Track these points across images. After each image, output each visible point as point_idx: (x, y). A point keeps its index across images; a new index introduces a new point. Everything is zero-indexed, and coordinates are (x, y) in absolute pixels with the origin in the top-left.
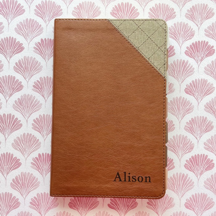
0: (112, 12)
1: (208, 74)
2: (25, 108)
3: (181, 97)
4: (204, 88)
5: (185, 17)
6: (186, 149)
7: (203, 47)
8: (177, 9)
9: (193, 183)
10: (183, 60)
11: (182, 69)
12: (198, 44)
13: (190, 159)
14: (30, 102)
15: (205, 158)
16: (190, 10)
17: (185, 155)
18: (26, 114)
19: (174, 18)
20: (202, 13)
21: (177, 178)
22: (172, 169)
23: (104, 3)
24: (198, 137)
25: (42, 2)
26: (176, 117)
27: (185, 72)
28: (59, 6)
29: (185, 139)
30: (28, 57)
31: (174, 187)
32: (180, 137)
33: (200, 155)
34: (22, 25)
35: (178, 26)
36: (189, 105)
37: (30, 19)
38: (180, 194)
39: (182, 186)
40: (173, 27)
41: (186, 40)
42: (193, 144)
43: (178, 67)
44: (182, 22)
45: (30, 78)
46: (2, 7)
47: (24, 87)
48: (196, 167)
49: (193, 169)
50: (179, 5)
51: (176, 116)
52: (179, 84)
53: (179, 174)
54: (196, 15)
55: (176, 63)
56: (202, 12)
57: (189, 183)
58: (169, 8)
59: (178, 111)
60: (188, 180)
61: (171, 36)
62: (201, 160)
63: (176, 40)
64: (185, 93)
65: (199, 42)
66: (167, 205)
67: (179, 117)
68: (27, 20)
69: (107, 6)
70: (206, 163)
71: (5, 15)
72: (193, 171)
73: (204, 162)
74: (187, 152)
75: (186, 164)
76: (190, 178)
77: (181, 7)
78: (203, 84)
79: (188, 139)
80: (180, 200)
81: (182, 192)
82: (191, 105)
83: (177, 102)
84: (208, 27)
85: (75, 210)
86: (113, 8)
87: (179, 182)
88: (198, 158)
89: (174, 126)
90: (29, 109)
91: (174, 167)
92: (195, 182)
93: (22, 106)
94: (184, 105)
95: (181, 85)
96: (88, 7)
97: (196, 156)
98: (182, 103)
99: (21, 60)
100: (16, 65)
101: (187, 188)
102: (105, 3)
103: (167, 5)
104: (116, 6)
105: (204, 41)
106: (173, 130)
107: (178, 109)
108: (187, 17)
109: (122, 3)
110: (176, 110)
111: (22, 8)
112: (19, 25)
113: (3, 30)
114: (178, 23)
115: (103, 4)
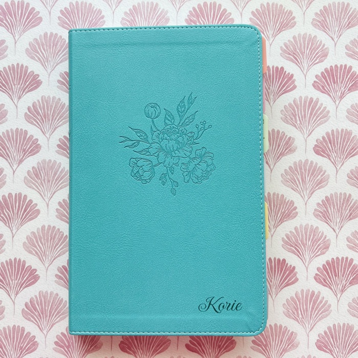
0: (187, 18)
1: (353, 121)
2: (45, 182)
3: (307, 161)
4: (346, 145)
5: (311, 26)
6: (316, 249)
7: (343, 76)
8: (297, 13)
9: (330, 306)
10: (309, 98)
11: (309, 112)
12: (336, 71)
13: (324, 265)
14: (52, 173)
15: (349, 263)
16: (319, 13)
17: (316, 259)
18: (46, 193)
19: (293, 26)
20: (340, 17)
21: (303, 299)
22: (293, 283)
23: (174, 3)
24: (336, 228)
25: (71, 4)
26: (299, 195)
27: (315, 118)
28: (99, 10)
29: (314, 231)
30: (49, 97)
31: (298, 313)
32: (306, 229)
33: (340, 259)
34: (38, 44)
35: (300, 41)
36: (321, 174)
37: (52, 34)
38: (307, 325)
39: (311, 312)
40: (292, 42)
41: (315, 64)
42: (328, 240)
43: (301, 109)
44: (306, 34)
45: (53, 132)
46: (4, 14)
47: (42, 148)
48: (334, 280)
49: (330, 283)
50: (300, 4)
51: (299, 193)
52: (304, 137)
53: (306, 292)
54: (330, 21)
55: (299, 103)
56: (341, 15)
57: (322, 307)
58: (284, 10)
59: (303, 184)
60: (321, 302)
61: (289, 57)
62: (342, 267)
63: (297, 64)
64: (315, 154)
65: (336, 66)
66: (286, 345)
67: (305, 195)
68: (46, 34)
69: (179, 9)
70: (350, 272)
71: (10, 28)
72: (330, 286)
73: (348, 271)
74: (318, 254)
75: (316, 274)
76: (323, 298)
77: (305, 8)
78: (345, 138)
79: (320, 232)
80: (308, 336)
81: (311, 321)
82: (324, 174)
83: (301, 169)
84: (352, 42)
85: (131, 354)
86: (190, 12)
87: (306, 305)
88: (337, 263)
89: (297, 210)
90: (52, 184)
91: (297, 280)
92: (332, 305)
93: (40, 179)
94: (312, 174)
95: (307, 141)
96: (147, 11)
97: (334, 261)
98: (309, 171)
99: (37, 102)
100: (29, 112)
101: (319, 315)
102: (177, 4)
103: (281, 6)
104: (194, 9)
105: (346, 66)
106: (295, 217)
107: (302, 180)
108: (315, 25)
109: (205, 4)
110: (299, 182)
111: (37, 15)
112: (33, 44)
113: (5, 53)
114: (299, 35)
115: (172, 6)
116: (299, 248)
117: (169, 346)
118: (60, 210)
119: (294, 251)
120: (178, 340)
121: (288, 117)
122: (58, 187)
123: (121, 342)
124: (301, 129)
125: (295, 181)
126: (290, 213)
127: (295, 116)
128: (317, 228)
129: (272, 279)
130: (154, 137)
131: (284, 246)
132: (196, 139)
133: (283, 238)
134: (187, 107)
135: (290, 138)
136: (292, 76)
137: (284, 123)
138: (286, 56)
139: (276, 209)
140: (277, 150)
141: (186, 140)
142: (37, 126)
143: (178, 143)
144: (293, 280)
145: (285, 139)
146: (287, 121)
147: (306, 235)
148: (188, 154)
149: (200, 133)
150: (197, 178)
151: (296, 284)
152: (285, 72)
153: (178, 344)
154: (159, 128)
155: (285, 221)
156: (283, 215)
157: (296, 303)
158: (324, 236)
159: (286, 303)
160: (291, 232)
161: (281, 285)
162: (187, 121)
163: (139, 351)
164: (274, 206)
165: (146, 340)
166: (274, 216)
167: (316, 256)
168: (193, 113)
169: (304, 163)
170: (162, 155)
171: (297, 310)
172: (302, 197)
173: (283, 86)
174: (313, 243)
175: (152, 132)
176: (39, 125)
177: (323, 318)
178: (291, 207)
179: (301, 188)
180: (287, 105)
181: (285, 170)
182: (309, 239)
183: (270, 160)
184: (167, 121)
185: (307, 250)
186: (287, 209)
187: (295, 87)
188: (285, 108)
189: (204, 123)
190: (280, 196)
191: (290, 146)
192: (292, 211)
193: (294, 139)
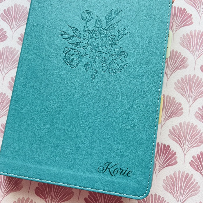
116: (181, 139)
117: (72, 197)
118: (11, 83)
119: (177, 141)
120: (80, 193)
121: (185, 43)
122: (13, 66)
123: (37, 187)
124: (193, 53)
125: (184, 89)
126: (178, 112)
127: (190, 43)
128: (196, 126)
129: (158, 158)
130: (85, 35)
131: (170, 136)
132: (116, 41)
133: (170, 130)
134: (113, 17)
135: (184, 58)
136: (191, 15)
137: (181, 46)
138: (188, 2)
139: (168, 107)
140: (174, 65)
141: (108, 40)
142: (7, 23)
143: (102, 41)
144: (173, 162)
145: (181, 58)
146: (184, 45)
147: (187, 130)
148: (109, 51)
149: (120, 37)
150: (113, 69)
151: (175, 165)
152: (186, 12)
153: (79, 197)
154: (90, 29)
155: (173, 117)
156: (172, 112)
157: (173, 181)
158: (201, 133)
159: (166, 179)
160: (176, 126)
161: (164, 164)
162: (112, 26)
163: (49, 197)
164: (166, 105)
165: (56, 190)
166: (166, 112)
167: (193, 147)
168: (117, 22)
169: (193, 77)
170: (89, 49)
171: (173, 186)
172: (188, 101)
173: (184, 21)
174: (192, 137)
175: (85, 31)
176: (9, 22)
177: (192, 196)
178: (179, 108)
179: (188, 95)
180: (185, 34)
181: (178, 80)
182: (189, 133)
183: (168, 71)
184: (97, 25)
185: (186, 141)
186: (176, 108)
187: (192, 23)
188: (183, 36)
189: (124, 30)
190: (172, 98)
191: (184, 63)
192: (179, 110)
193: (187, 59)
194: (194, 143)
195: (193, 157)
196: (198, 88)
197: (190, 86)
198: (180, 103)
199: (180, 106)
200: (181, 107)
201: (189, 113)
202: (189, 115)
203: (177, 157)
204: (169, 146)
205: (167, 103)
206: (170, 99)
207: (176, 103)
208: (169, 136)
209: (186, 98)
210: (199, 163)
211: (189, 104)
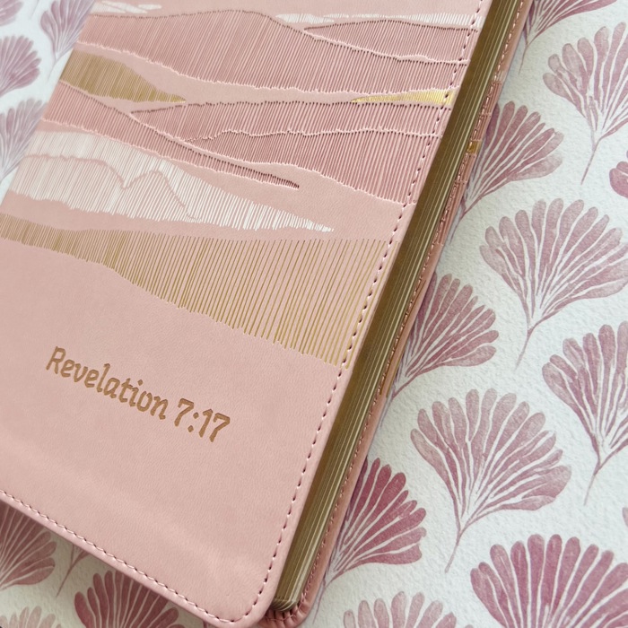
194: (512, 489)
195: (495, 551)
196: (585, 256)
197: (547, 245)
198: (490, 312)
199: (488, 326)
200: (492, 328)
201: (520, 359)
202: (518, 364)
203: (423, 532)
204: (401, 478)
205: (436, 303)
206: (453, 290)
207: (473, 309)
208: (412, 437)
209: (520, 296)
210: (512, 585)
211: (528, 322)
